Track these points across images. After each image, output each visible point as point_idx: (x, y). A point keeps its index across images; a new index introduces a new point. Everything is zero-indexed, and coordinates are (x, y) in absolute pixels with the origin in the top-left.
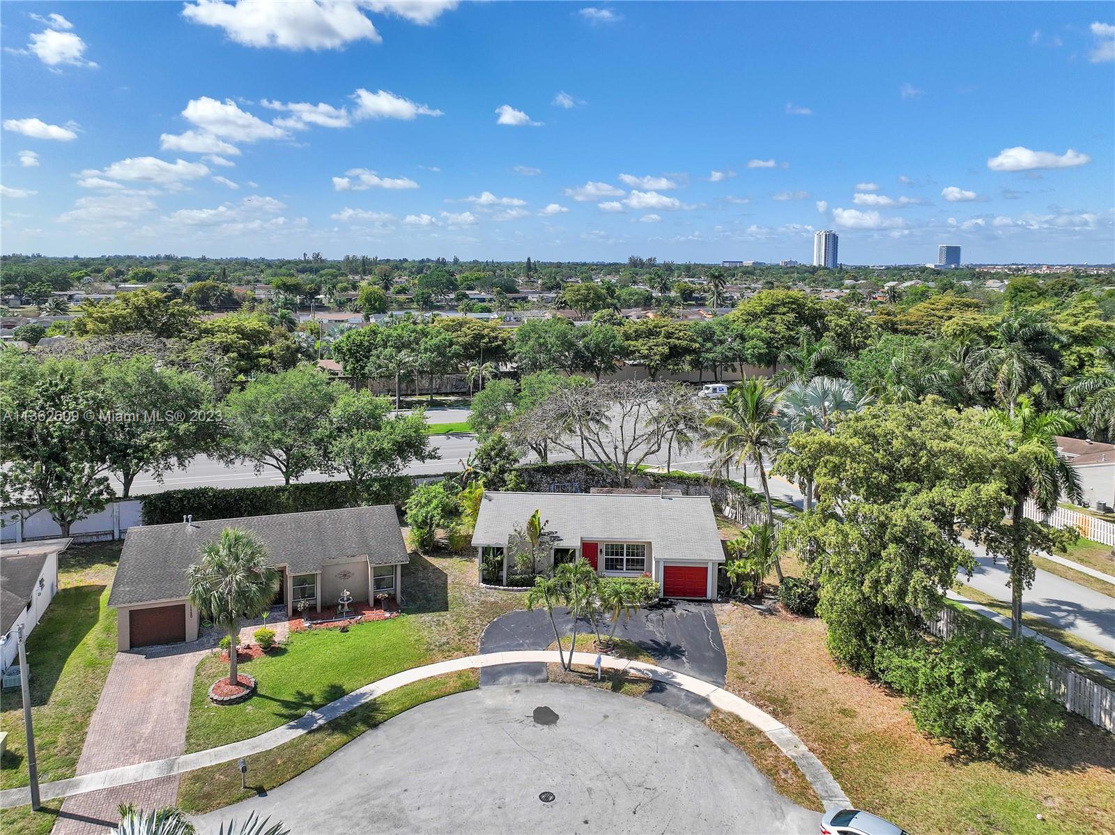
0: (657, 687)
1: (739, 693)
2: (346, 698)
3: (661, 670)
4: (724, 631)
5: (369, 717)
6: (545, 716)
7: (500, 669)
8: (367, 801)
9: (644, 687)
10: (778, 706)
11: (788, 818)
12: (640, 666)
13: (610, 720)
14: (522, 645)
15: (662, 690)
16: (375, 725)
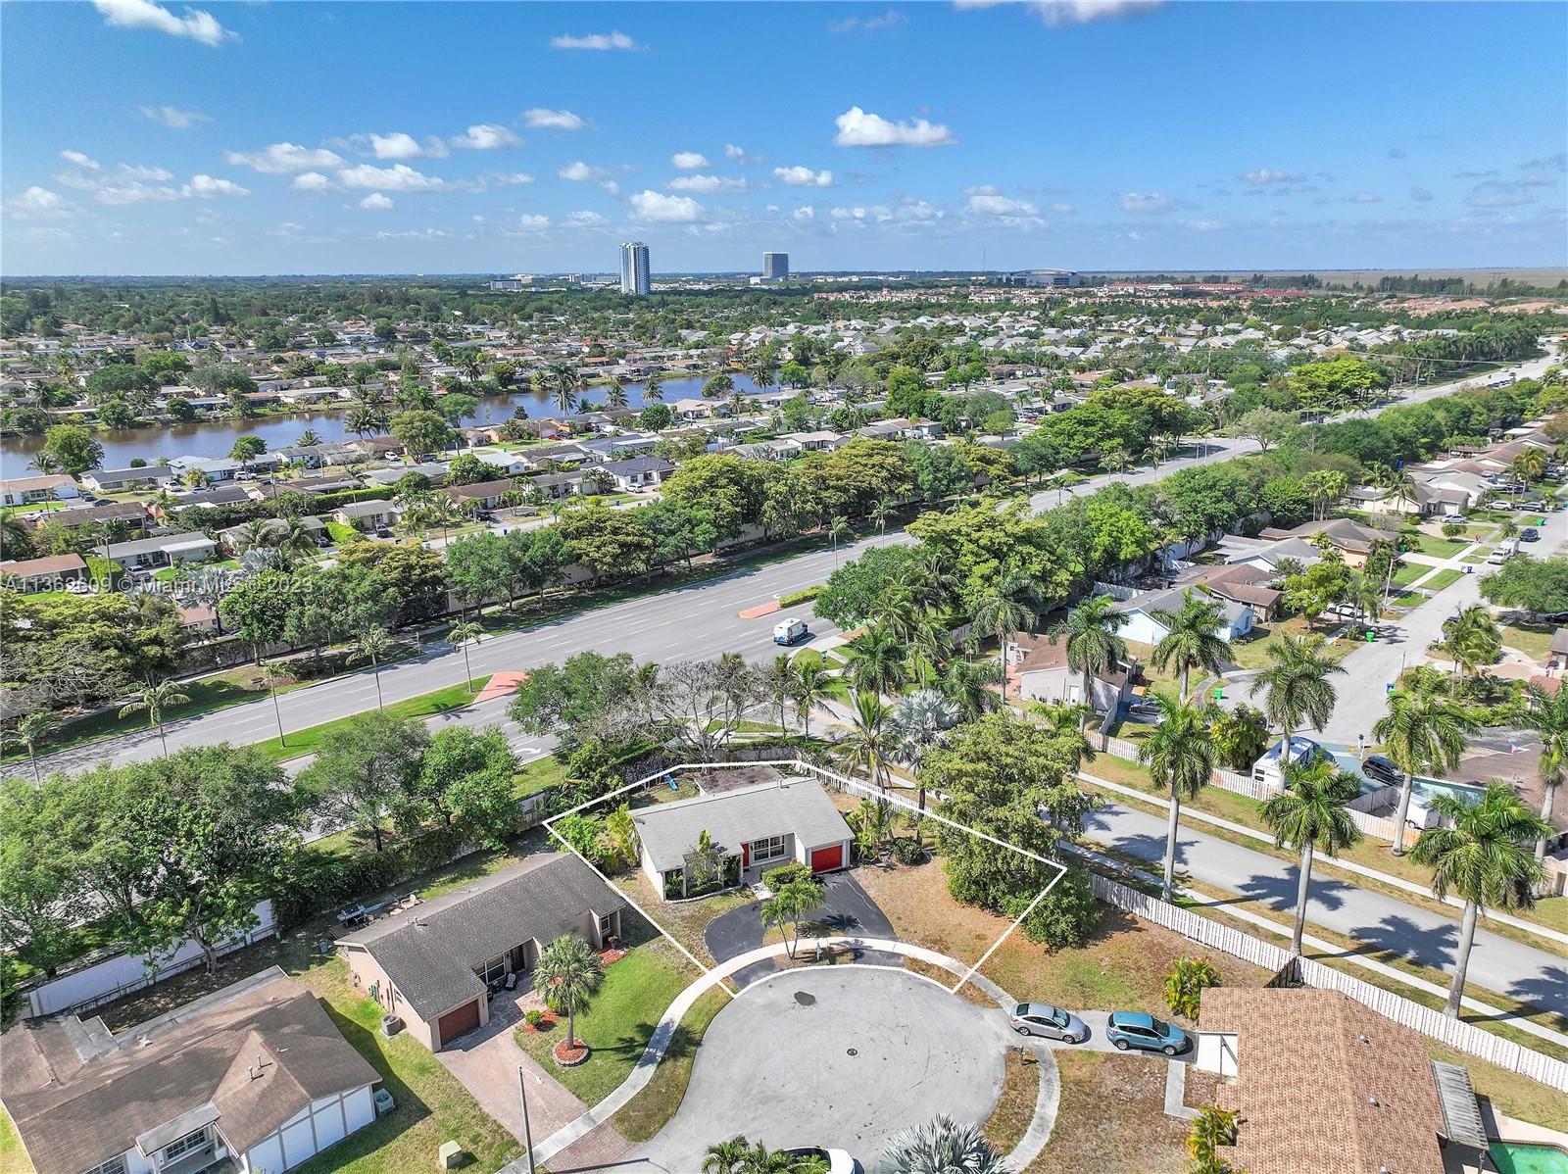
0: (858, 954)
1: (910, 942)
2: (657, 1031)
3: (851, 940)
4: (871, 893)
5: (689, 1039)
6: (804, 999)
7: (744, 972)
8: (748, 1094)
9: (851, 955)
10: (939, 944)
11: (986, 1017)
12: (835, 940)
13: (847, 988)
14: (742, 948)
15: (862, 955)
16: (698, 1044)
